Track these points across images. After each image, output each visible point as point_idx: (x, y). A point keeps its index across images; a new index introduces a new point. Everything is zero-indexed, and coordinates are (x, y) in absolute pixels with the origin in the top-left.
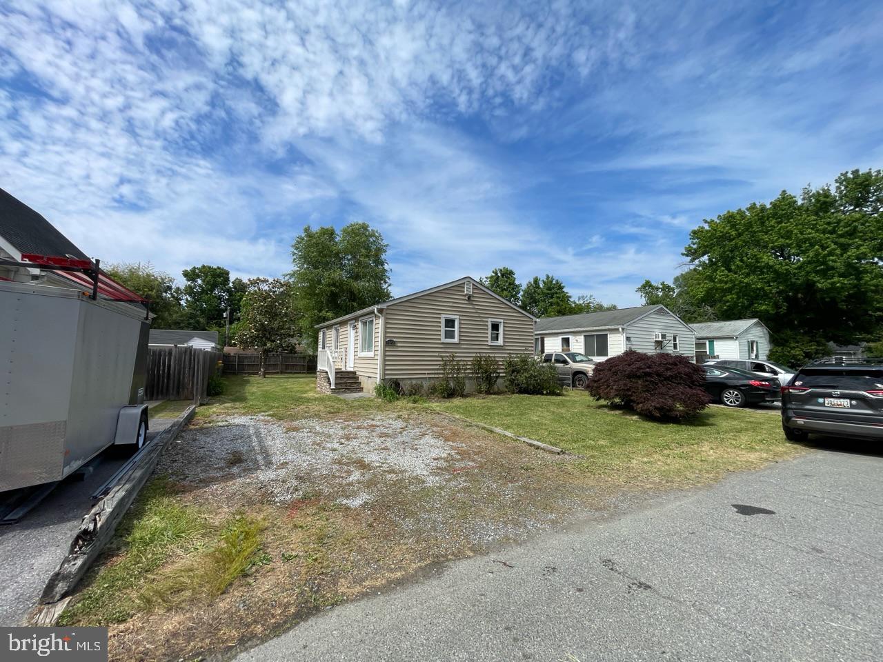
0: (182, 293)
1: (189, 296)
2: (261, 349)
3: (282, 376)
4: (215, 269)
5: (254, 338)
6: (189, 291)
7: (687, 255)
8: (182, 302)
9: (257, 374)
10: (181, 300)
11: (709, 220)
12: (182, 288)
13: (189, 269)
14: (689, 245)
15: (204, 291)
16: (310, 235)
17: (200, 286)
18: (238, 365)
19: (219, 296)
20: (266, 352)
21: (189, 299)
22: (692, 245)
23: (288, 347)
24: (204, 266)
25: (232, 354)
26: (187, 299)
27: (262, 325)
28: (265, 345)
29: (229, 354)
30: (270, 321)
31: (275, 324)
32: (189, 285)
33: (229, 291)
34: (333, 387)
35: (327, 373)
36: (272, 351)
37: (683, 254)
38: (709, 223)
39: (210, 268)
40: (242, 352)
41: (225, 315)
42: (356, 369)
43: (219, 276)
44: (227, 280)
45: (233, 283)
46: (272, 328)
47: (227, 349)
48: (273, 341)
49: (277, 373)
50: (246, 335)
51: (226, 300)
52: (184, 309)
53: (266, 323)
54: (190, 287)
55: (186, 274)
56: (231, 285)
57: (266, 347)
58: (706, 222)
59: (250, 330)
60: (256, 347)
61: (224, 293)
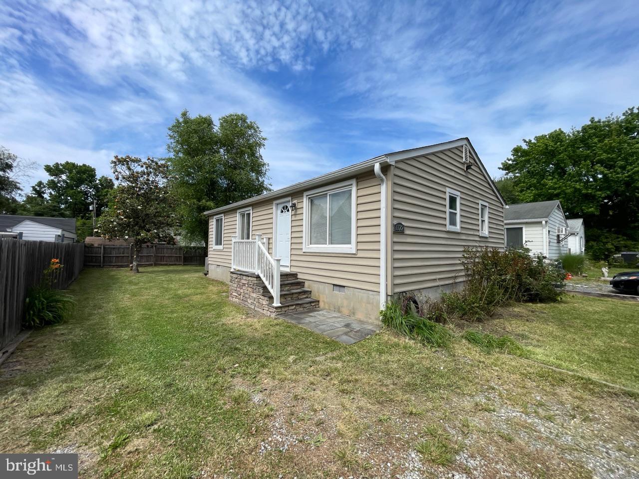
0: (44, 187)
1: (53, 190)
2: (133, 239)
3: (156, 269)
4: (80, 166)
5: (123, 227)
6: (52, 185)
7: (503, 169)
8: (45, 196)
9: (127, 266)
10: (44, 193)
11: (527, 140)
12: (45, 182)
13: (51, 164)
14: (505, 161)
15: (69, 186)
16: (187, 121)
17: (64, 181)
18: (104, 257)
19: (86, 191)
20: (139, 243)
21: (53, 193)
22: (507, 161)
23: (166, 237)
24: (67, 163)
25: (96, 245)
26: (51, 193)
27: (134, 211)
28: (138, 234)
29: (93, 245)
30: (144, 207)
31: (152, 210)
32: (52, 180)
33: (95, 187)
34: (276, 303)
35: (258, 277)
36: (146, 242)
37: (499, 168)
38: (527, 142)
39: (74, 164)
40: (107, 242)
41: (91, 208)
42: (294, 270)
43: (84, 173)
44: (94, 176)
45: (99, 180)
46: (147, 215)
47: (88, 240)
48: (148, 231)
49: (151, 265)
50: (112, 222)
51: (93, 195)
52: (47, 202)
53: (139, 207)
54: (53, 181)
55: (48, 169)
56: (98, 182)
57: (139, 237)
58: (525, 141)
59: (117, 216)
60: (127, 237)
61: (90, 189)
